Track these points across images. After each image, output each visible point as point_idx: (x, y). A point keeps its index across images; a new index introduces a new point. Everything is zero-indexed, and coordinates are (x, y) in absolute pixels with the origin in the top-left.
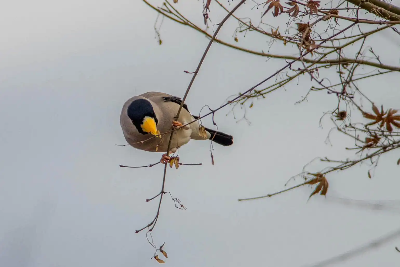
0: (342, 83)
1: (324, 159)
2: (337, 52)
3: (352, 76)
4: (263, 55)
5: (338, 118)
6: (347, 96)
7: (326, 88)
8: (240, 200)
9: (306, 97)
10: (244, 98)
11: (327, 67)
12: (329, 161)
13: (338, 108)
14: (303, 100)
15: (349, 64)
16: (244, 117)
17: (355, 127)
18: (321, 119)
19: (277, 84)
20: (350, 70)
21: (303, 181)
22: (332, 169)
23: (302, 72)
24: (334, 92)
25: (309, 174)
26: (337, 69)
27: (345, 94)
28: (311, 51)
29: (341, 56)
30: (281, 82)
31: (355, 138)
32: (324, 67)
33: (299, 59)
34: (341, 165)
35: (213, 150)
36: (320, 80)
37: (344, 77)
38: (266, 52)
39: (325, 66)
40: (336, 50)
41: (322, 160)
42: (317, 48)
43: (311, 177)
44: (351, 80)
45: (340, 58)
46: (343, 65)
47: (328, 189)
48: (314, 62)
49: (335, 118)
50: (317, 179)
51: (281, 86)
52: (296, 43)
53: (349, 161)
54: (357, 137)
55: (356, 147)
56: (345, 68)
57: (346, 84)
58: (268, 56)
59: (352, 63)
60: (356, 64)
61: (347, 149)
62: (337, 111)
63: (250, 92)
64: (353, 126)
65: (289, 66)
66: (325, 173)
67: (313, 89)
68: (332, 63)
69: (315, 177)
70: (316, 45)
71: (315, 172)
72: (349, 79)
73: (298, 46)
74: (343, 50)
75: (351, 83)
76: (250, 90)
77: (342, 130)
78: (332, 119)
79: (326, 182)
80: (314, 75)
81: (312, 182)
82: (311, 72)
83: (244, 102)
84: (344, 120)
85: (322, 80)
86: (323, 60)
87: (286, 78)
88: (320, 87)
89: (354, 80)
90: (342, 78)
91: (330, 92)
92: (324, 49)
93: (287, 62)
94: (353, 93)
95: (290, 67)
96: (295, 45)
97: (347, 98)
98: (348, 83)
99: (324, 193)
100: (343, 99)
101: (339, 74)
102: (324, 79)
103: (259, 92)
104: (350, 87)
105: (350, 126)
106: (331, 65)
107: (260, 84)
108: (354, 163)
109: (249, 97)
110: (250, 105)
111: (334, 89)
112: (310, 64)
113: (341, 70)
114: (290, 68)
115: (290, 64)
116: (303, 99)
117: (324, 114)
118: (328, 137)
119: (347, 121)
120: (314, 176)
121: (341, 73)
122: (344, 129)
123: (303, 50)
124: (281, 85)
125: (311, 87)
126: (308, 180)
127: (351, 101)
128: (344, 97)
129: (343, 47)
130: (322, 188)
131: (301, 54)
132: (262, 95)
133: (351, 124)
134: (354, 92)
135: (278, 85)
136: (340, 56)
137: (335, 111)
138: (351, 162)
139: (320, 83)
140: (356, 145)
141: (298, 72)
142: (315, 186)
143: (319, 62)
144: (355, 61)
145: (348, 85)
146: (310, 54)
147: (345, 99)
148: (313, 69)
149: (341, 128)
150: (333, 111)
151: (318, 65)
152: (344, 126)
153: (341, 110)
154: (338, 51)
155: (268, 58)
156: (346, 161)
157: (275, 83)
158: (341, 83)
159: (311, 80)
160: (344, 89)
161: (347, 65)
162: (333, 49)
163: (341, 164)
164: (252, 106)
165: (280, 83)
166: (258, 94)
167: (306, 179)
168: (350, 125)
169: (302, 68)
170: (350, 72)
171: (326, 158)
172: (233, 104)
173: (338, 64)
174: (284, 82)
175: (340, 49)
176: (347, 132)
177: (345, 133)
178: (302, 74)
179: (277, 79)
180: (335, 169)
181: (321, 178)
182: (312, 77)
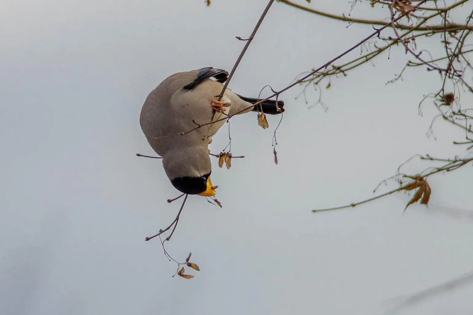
0: (449, 57)
1: (425, 157)
2: (442, 16)
3: (461, 46)
4: (344, 19)
5: (444, 103)
6: (455, 74)
7: (426, 63)
8: (314, 211)
9: (400, 75)
10: (319, 76)
11: (428, 35)
12: (432, 159)
13: (443, 90)
14: (396, 79)
15: (458, 31)
16: (320, 101)
17: (466, 114)
18: (420, 103)
19: (362, 58)
20: (459, 38)
21: (397, 186)
22: (436, 170)
23: (396, 42)
24: (435, 68)
25: (405, 176)
26: (441, 37)
27: (452, 72)
28: (406, 14)
29: (448, 21)
30: (368, 55)
31: (466, 128)
32: (424, 35)
33: (390, 25)
34: (449, 165)
35: (277, 144)
36: (417, 53)
37: (451, 49)
38: (347, 16)
39: (426, 35)
40: (440, 13)
41: (422, 158)
42: (414, 11)
43: (407, 181)
44: (460, 52)
45: (445, 25)
46: (450, 32)
47: (431, 196)
48: (411, 29)
49: (439, 103)
50: (416, 183)
51: (367, 60)
52: (388, 4)
53: (458, 159)
54: (468, 127)
55: (467, 141)
56: (452, 36)
57: (454, 57)
58: (350, 20)
59: (461, 29)
60: (466, 31)
61: (455, 143)
62: (441, 94)
63: (326, 68)
64: (463, 112)
65: (377, 34)
66: (427, 175)
67: (410, 64)
68: (435, 30)
69: (412, 181)
70: (412, 6)
71: (414, 174)
72: (457, 50)
73: (390, 7)
74: (451, 13)
75: (460, 56)
76: (326, 66)
77: (449, 118)
78: (436, 104)
79: (427, 187)
80: (410, 46)
81: (409, 187)
82: (405, 42)
83: (319, 81)
84: (451, 105)
85: (421, 53)
86: (423, 26)
87: (375, 49)
88: (418, 61)
89: (464, 53)
90: (448, 49)
91: (431, 68)
92: (423, 11)
93: (375, 29)
94: (463, 70)
95: (379, 34)
96: (386, 6)
97: (454, 77)
98: (456, 56)
99: (425, 201)
100: (449, 77)
101: (444, 44)
102: (423, 52)
103: (339, 68)
104: (458, 61)
105: (460, 113)
106: (434, 33)
107: (339, 57)
108: (465, 162)
109: (325, 74)
110: (327, 84)
111: (436, 65)
112: (405, 31)
113: (447, 40)
114: (378, 36)
115: (378, 31)
116: (397, 77)
117: (425, 97)
118: (431, 127)
119: (455, 106)
120: (412, 179)
121: (446, 43)
122: (451, 117)
123: (396, 12)
124: (367, 58)
125: (407, 62)
126: (404, 185)
127: (461, 80)
128: (451, 76)
129: (449, 9)
130: (423, 196)
131: (393, 18)
132: (343, 71)
133: (461, 110)
134: (465, 69)
135: (364, 59)
136: (445, 20)
137: (438, 94)
138: (460, 160)
139: (417, 57)
140: (467, 138)
141: (390, 42)
142: (413, 192)
143: (417, 28)
144: (466, 28)
145: (456, 59)
146: (405, 17)
147: (452, 78)
148: (408, 39)
149: (447, 115)
150: (437, 93)
151: (415, 33)
152: (451, 113)
153: (447, 91)
154: (443, 14)
155: (349, 23)
156: (453, 159)
157: (359, 56)
158: (446, 56)
159: (406, 53)
160: (450, 64)
161: (455, 32)
162: (436, 12)
163: (447, 163)
164: (329, 85)
165: (366, 56)
166: (338, 71)
167: (401, 183)
168: (459, 111)
169: (395, 37)
170: (459, 41)
171: (428, 156)
172: (304, 84)
173: (443, 32)
174: (372, 55)
175: (445, 11)
176: (456, 121)
177: (454, 123)
178: (396, 44)
179: (362, 52)
180: (439, 170)
181: (421, 182)
182: (407, 49)
